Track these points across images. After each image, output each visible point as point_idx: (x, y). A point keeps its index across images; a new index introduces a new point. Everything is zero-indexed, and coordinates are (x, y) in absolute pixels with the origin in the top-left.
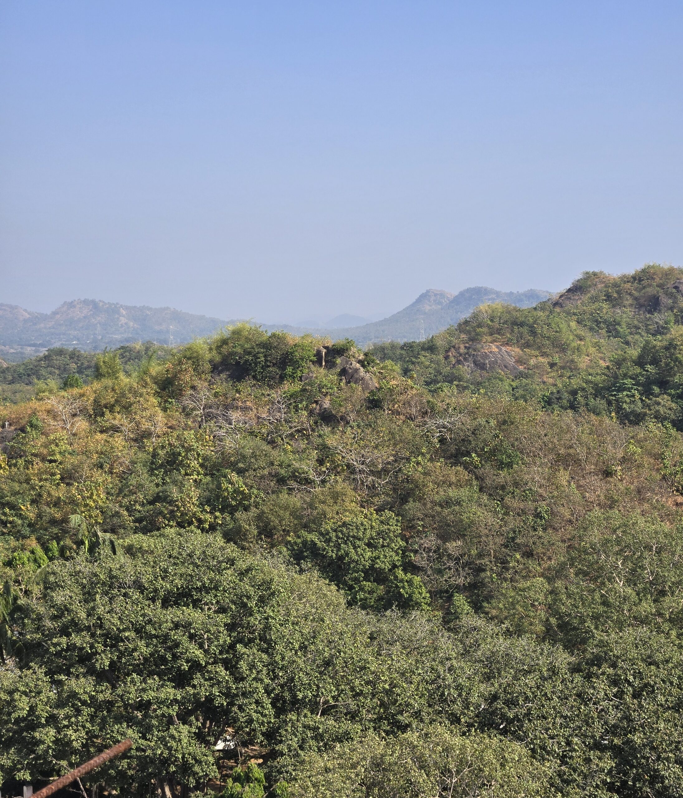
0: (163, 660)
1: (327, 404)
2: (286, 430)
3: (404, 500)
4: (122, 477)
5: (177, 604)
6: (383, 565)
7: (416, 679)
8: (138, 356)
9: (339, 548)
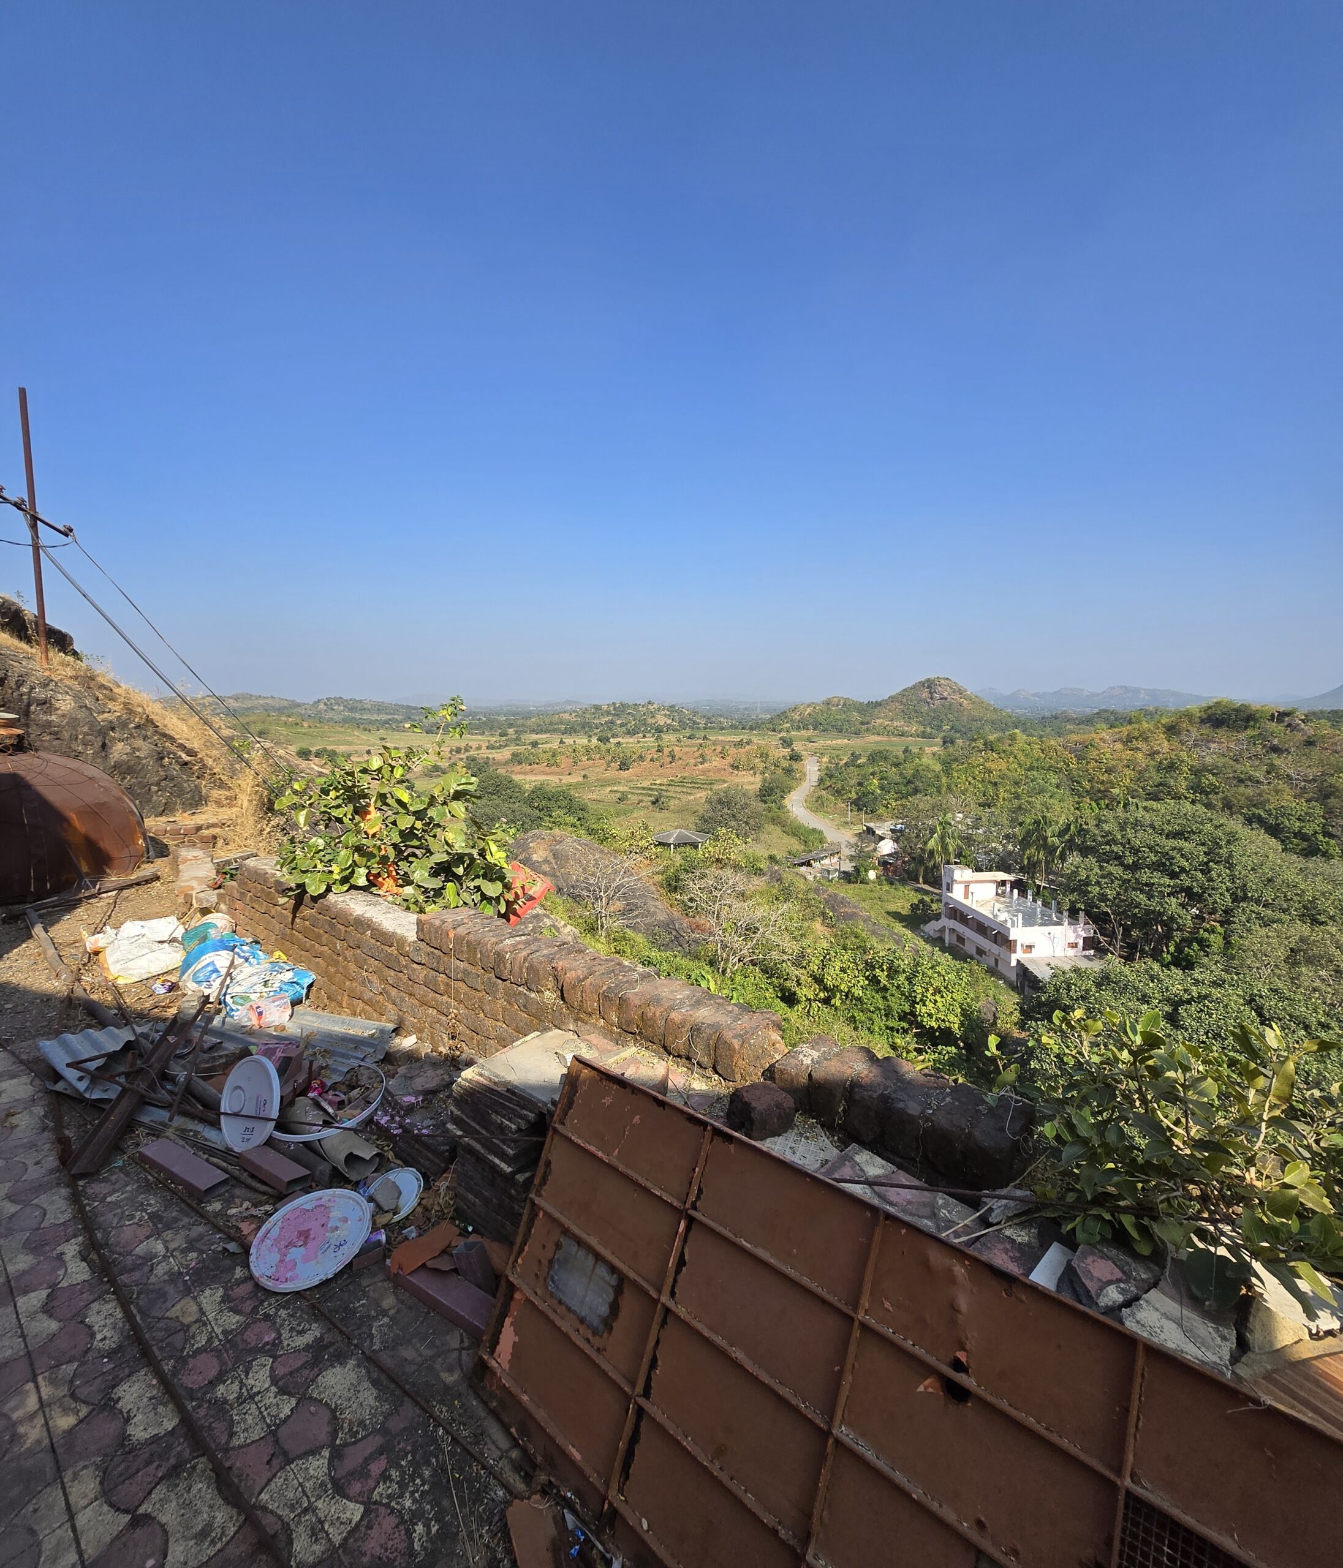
0: (1164, 864)
1: (1276, 742)
2: (1246, 755)
3: (1327, 797)
4: (1140, 772)
5: (1174, 837)
6: (1308, 830)
7: (1332, 897)
8: (1151, 714)
9: (1277, 818)
